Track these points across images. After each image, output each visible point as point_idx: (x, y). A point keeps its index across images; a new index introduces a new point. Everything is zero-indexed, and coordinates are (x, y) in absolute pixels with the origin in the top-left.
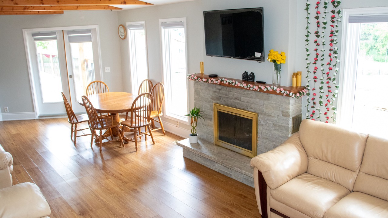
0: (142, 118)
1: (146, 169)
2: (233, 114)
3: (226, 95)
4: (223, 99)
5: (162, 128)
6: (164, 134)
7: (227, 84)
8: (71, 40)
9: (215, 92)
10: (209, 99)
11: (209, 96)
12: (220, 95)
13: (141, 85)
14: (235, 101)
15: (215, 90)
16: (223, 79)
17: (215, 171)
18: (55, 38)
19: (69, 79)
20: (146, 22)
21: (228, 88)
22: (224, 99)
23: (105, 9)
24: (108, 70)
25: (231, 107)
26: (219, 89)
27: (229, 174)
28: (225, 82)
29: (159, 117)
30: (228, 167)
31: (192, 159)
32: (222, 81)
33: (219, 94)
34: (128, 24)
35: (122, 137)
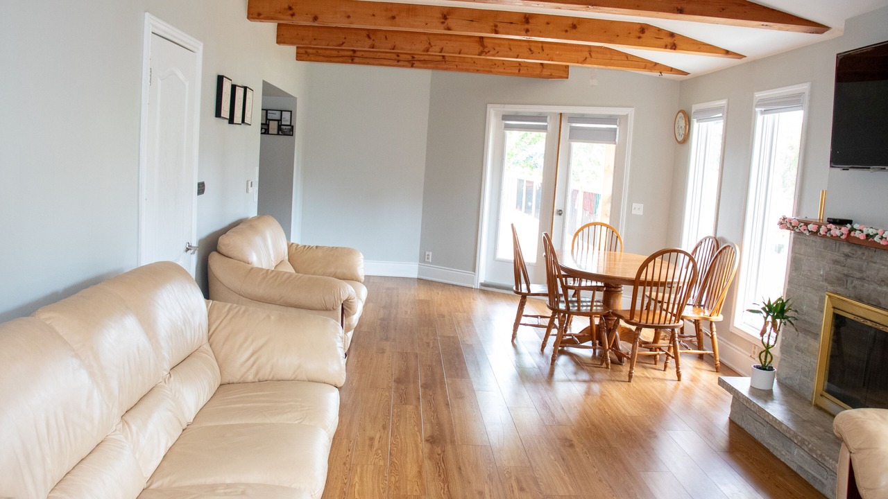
0: (669, 315)
1: (624, 415)
2: (869, 323)
3: (860, 270)
4: (852, 282)
5: (715, 353)
6: (717, 368)
7: (862, 237)
8: (576, 135)
9: (836, 262)
10: (821, 283)
11: (822, 273)
12: (846, 272)
13: (696, 248)
14: (879, 288)
15: (836, 256)
16: (856, 226)
17: (788, 467)
18: (544, 128)
19: (556, 217)
20: (728, 100)
21: (866, 253)
22: (856, 282)
23: (645, 68)
24: (638, 209)
25: (868, 304)
26: (847, 256)
27: (820, 481)
28: (857, 234)
29: (711, 323)
30: (815, 456)
31: (746, 429)
32: (853, 230)
33: (845, 268)
34: (695, 108)
35: (609, 345)
